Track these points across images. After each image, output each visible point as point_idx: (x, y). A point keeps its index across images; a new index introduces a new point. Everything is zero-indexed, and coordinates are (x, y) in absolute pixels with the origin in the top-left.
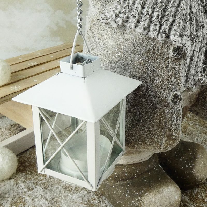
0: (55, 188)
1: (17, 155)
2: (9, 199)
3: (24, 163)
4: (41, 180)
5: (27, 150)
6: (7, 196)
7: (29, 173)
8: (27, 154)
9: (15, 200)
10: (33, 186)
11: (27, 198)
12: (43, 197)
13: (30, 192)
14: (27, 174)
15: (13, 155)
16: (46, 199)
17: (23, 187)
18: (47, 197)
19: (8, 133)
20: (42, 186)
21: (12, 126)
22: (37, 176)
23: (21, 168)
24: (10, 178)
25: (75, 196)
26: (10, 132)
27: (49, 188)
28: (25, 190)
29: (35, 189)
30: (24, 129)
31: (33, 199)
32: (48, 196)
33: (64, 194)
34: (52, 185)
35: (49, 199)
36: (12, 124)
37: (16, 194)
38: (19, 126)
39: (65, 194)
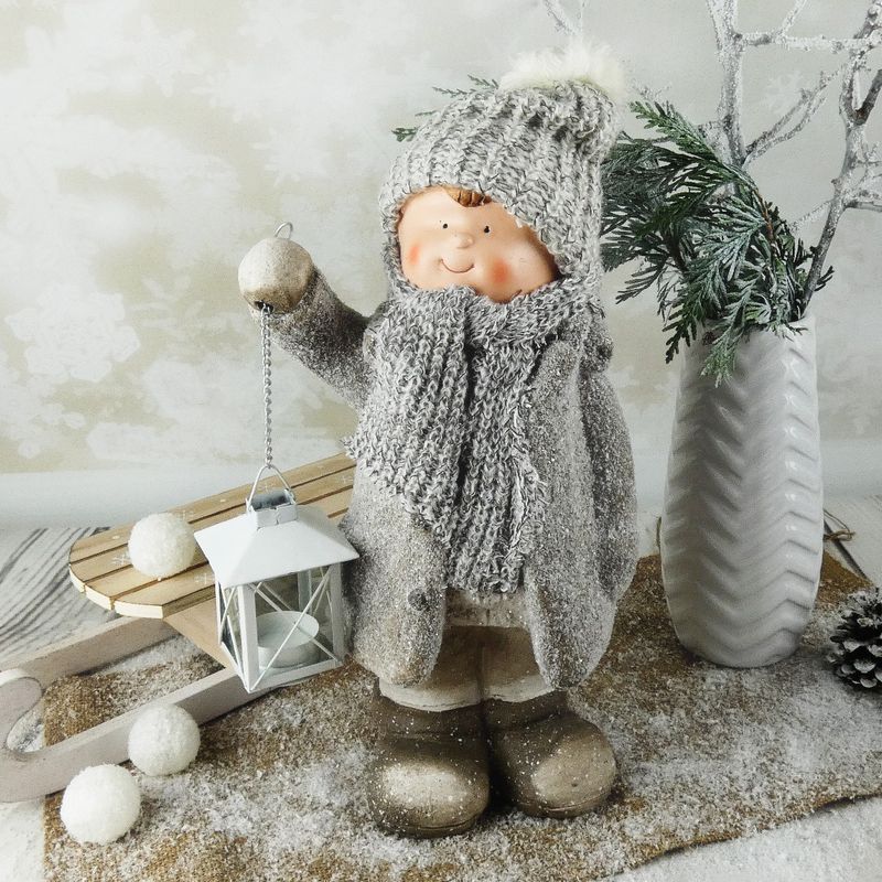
0: (270, 799)
1: (200, 726)
2: (179, 811)
3: (214, 743)
4: (245, 782)
5: (224, 716)
6: (175, 804)
7: (223, 765)
8: (222, 727)
9: (189, 813)
10: (228, 791)
11: (213, 813)
12: (243, 814)
13: (221, 803)
14: (217, 766)
15: (191, 724)
16: (250, 819)
17: (208, 790)
18: (252, 815)
19: (185, 673)
20: (244, 792)
21: (195, 658)
22: (237, 773)
23: (207, 754)
24: (183, 772)
25: (307, 819)
26: (190, 672)
27: (258, 799)
28: (211, 797)
29: (230, 798)
30: (220, 667)
31: (224, 817)
32: (254, 813)
33: (286, 812)
34: (264, 794)
35: (255, 819)
36: (195, 654)
37: (192, 802)
38: (211, 660)
39: (289, 813)
